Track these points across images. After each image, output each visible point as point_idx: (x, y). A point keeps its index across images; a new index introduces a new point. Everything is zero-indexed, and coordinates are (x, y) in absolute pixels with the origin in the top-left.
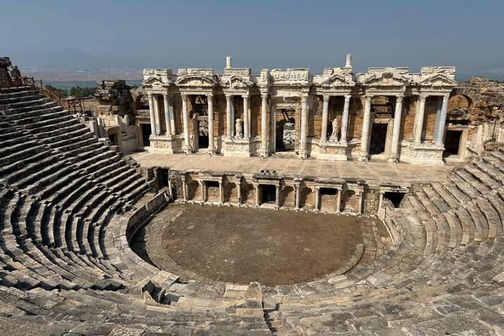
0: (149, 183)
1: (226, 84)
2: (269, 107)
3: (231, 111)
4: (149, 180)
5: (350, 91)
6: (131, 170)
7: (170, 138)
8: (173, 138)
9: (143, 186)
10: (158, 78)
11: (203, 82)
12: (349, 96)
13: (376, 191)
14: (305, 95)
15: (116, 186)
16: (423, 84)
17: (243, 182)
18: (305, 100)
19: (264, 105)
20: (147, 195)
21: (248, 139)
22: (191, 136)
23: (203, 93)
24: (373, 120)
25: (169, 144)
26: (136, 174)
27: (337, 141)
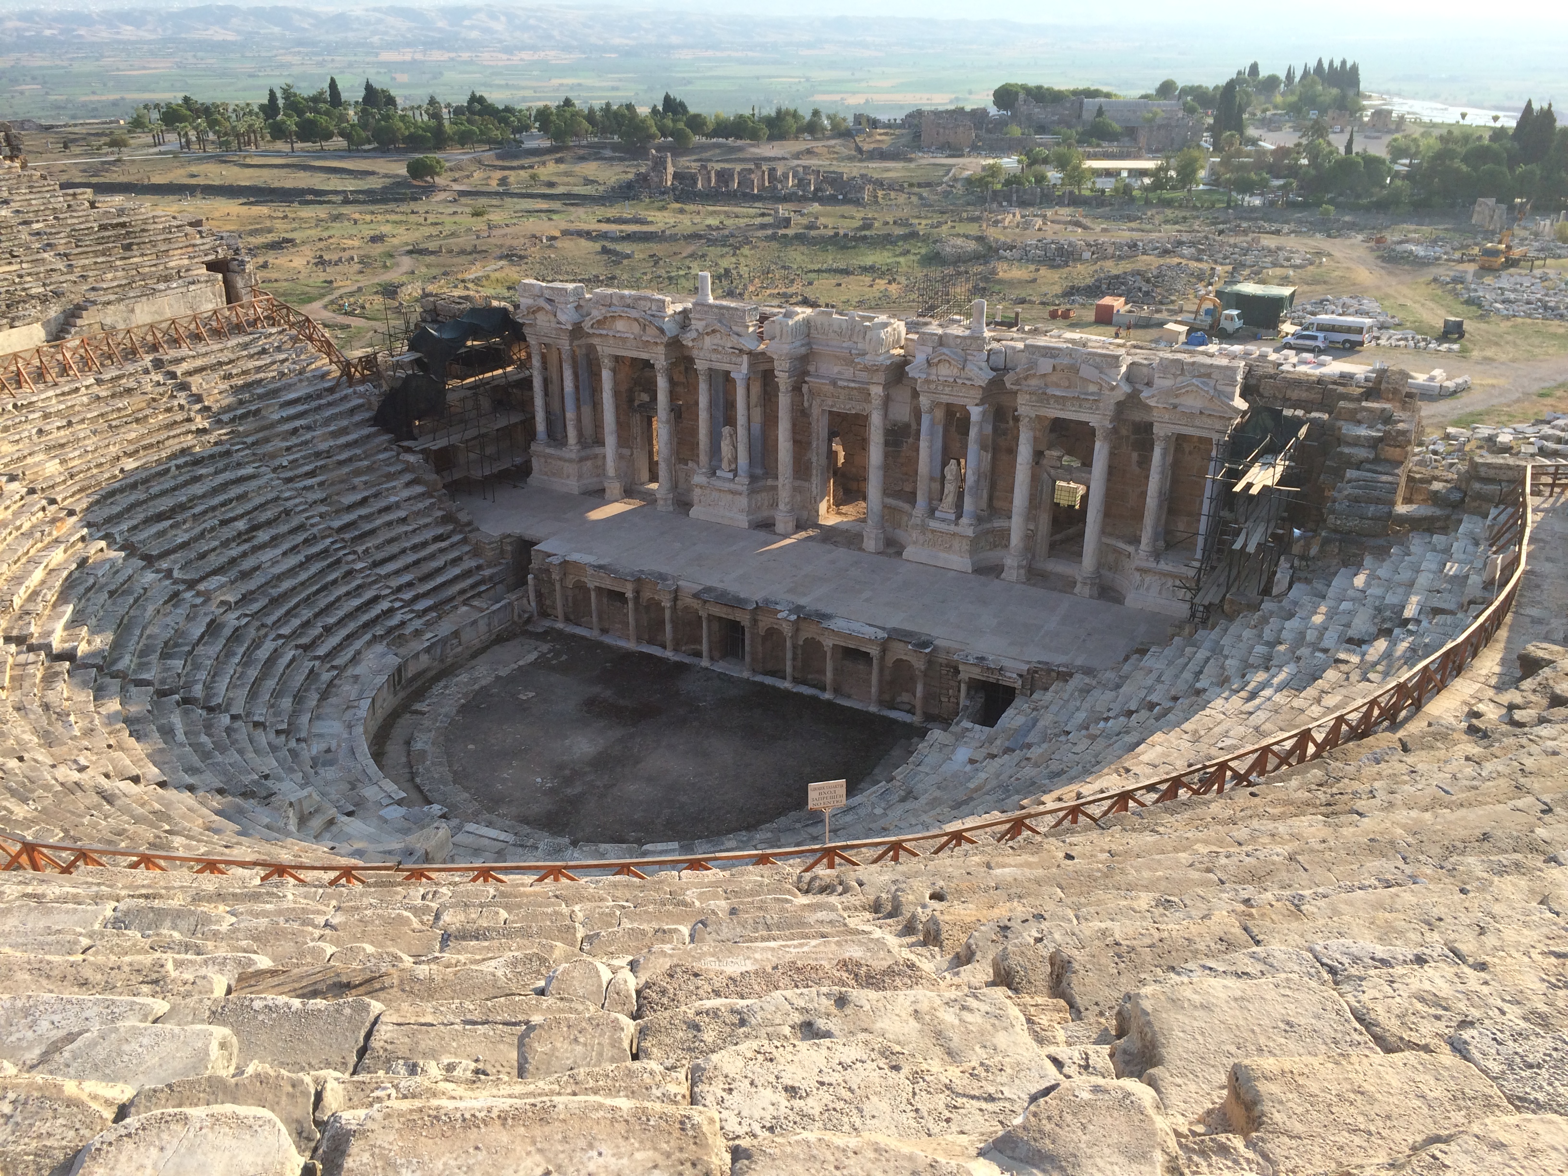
0: (487, 572)
1: (693, 340)
2: (806, 404)
3: (712, 404)
4: (489, 566)
5: (978, 395)
6: (456, 538)
7: (573, 456)
8: (583, 454)
9: (469, 581)
10: (548, 307)
11: (644, 330)
12: (980, 409)
13: (957, 671)
14: (877, 391)
15: (406, 578)
16: (1152, 403)
17: (679, 603)
18: (876, 402)
19: (784, 401)
20: (475, 603)
21: (746, 481)
22: (626, 452)
23: (644, 356)
24: (1052, 472)
25: (571, 469)
26: (467, 548)
27: (953, 517)
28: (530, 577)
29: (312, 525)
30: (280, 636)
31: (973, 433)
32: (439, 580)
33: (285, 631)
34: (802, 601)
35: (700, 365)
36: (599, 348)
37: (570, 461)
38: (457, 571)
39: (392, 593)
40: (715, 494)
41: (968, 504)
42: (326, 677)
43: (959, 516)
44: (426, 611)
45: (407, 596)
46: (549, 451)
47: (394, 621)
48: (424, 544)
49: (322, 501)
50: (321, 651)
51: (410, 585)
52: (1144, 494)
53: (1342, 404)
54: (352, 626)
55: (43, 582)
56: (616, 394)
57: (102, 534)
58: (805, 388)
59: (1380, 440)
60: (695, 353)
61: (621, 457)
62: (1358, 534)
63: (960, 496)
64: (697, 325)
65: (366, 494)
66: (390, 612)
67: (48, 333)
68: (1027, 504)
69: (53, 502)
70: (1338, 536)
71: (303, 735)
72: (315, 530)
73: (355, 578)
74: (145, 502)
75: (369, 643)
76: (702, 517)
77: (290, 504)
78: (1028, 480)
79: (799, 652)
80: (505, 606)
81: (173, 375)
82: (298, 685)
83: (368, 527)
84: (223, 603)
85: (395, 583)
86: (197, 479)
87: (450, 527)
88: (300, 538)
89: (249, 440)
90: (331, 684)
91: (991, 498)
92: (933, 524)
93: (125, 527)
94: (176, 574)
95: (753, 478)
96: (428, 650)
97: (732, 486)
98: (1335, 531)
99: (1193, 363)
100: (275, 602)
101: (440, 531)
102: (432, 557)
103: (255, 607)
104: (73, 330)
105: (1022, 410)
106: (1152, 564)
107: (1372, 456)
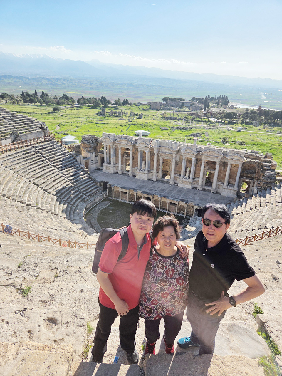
1: (138, 145)
2: (159, 157)
3: (141, 157)
4: (99, 187)
5: (195, 156)
6: (92, 182)
7: (112, 166)
8: (114, 166)
9: (95, 190)
10: (109, 138)
11: (128, 143)
12: (195, 159)
13: (193, 207)
14: (174, 155)
15: (84, 189)
16: (228, 158)
17: (137, 194)
18: (174, 157)
19: (155, 157)
20: (97, 194)
21: (147, 171)
22: (122, 166)
23: (128, 148)
24: (207, 170)
25: (111, 169)
26: (94, 184)
27: (188, 178)
28: (107, 189)
29: (66, 179)
30: (64, 201)
31: (193, 163)
32: (90, 190)
33: (64, 200)
34: (162, 194)
35: (139, 150)
36: (119, 146)
37: (112, 167)
38: (93, 188)
39: (82, 192)
40: (141, 174)
41: (191, 176)
42: (74, 208)
43: (189, 178)
44: (89, 196)
45: (85, 193)
46: (107, 165)
47: (83, 198)
48: (86, 183)
49: (67, 174)
50: (72, 203)
51: (85, 191)
52: (225, 175)
53: (262, 159)
54: (76, 198)
55: (21, 190)
56: (121, 154)
57: (29, 181)
58: (159, 154)
59: (271, 165)
60: (138, 147)
61: (121, 166)
62: (270, 183)
63: (189, 175)
64: (139, 142)
65: (75, 173)
66: (82, 196)
67: (12, 141)
68: (202, 176)
69: (19, 174)
70: (266, 183)
71: (73, 220)
72: (67, 180)
73: (75, 189)
74: (36, 174)
75: (80, 202)
76: (138, 178)
77: (61, 175)
78: (203, 172)
79: (161, 203)
80: (102, 195)
81: (37, 150)
82: (69, 210)
83: (76, 179)
84: (53, 194)
85: (82, 190)
86: (44, 170)
87: (91, 180)
88: (64, 181)
89: (52, 162)
90: (75, 210)
91: (194, 175)
92: (184, 180)
93: (33, 179)
94: (44, 189)
95: (148, 171)
96: (90, 203)
97: (144, 172)
98: (266, 182)
99: (236, 151)
100: (62, 194)
101: (89, 180)
102: (88, 185)
103: (59, 195)
104: (16, 140)
105: (203, 159)
106: (227, 187)
107: (269, 169)
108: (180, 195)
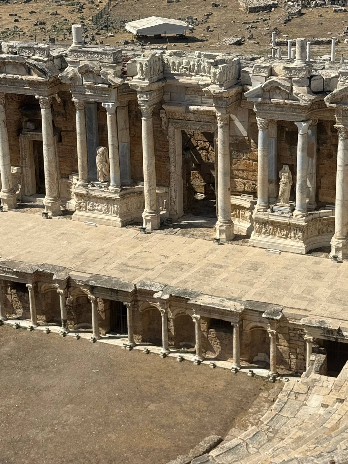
3: (89, 129)
5: (304, 113)
12: (307, 123)
13: (303, 334)
17: (71, 290)
21: (118, 189)
23: (30, 94)
31: (301, 143)
35: (76, 99)
40: (93, 201)
41: (299, 199)
43: (293, 209)
58: (162, 113)
60: (72, 90)
91: (317, 194)
92: (272, 217)
95: (123, 187)
97: (107, 195)
108: (252, 285)
